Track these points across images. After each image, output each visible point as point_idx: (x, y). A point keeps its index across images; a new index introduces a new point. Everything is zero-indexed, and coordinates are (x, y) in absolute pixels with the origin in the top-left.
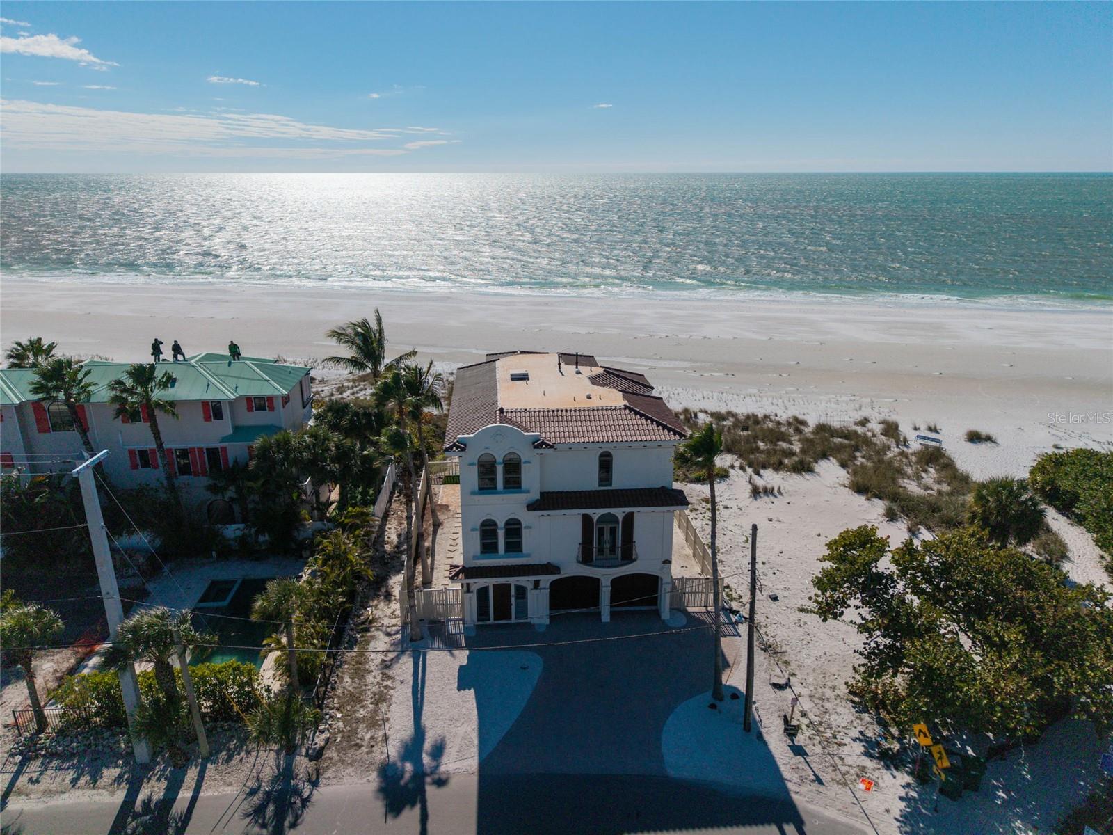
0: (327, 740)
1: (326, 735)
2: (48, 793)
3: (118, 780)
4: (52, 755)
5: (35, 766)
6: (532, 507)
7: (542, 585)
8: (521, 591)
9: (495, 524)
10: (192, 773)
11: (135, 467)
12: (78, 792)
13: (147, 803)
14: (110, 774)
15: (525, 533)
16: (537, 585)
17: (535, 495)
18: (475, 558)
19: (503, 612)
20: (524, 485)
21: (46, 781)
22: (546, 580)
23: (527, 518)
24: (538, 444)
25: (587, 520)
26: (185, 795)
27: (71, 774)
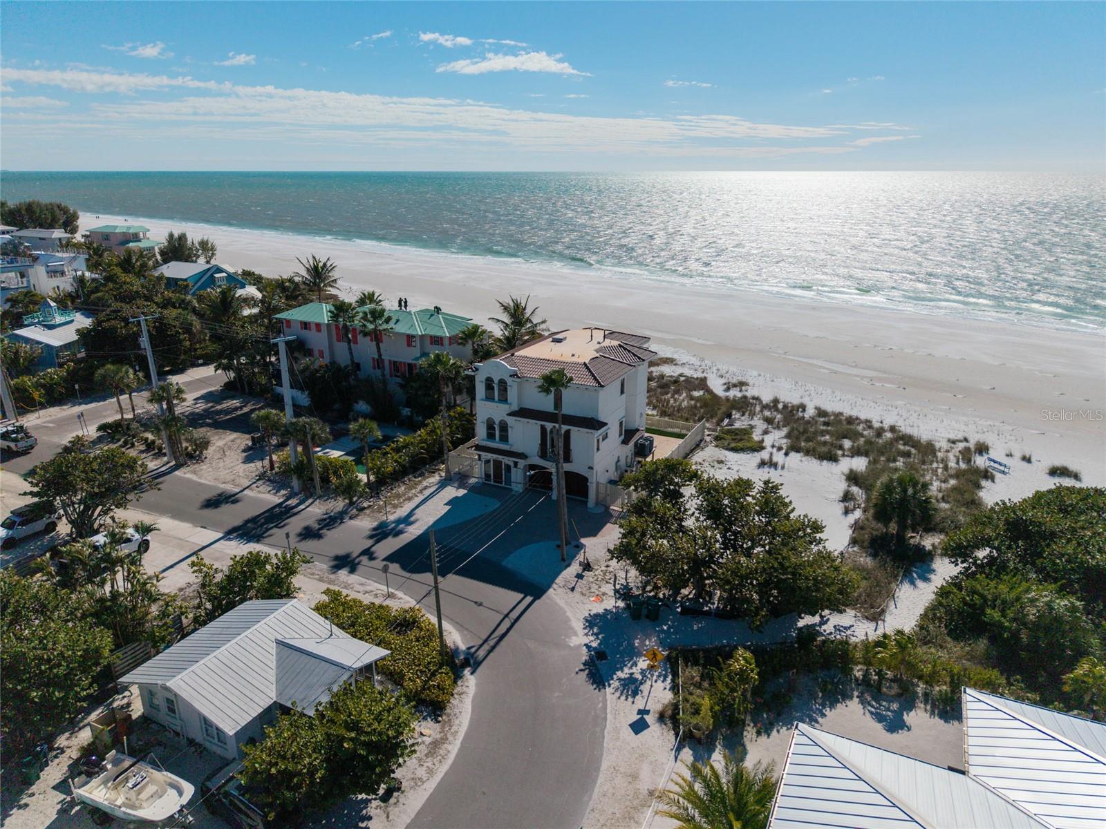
0: (370, 506)
1: (371, 504)
2: (259, 492)
3: (284, 495)
4: (269, 480)
5: (261, 482)
6: (512, 414)
7: (519, 466)
8: (508, 468)
9: (494, 423)
10: (310, 501)
11: (374, 368)
12: (269, 495)
13: (287, 505)
14: (283, 492)
15: (510, 430)
16: (516, 464)
17: (515, 408)
18: (483, 440)
19: (498, 477)
20: (509, 401)
21: (261, 488)
22: (522, 463)
23: (511, 421)
24: (514, 375)
25: (543, 429)
26: (302, 507)
27: (271, 488)
